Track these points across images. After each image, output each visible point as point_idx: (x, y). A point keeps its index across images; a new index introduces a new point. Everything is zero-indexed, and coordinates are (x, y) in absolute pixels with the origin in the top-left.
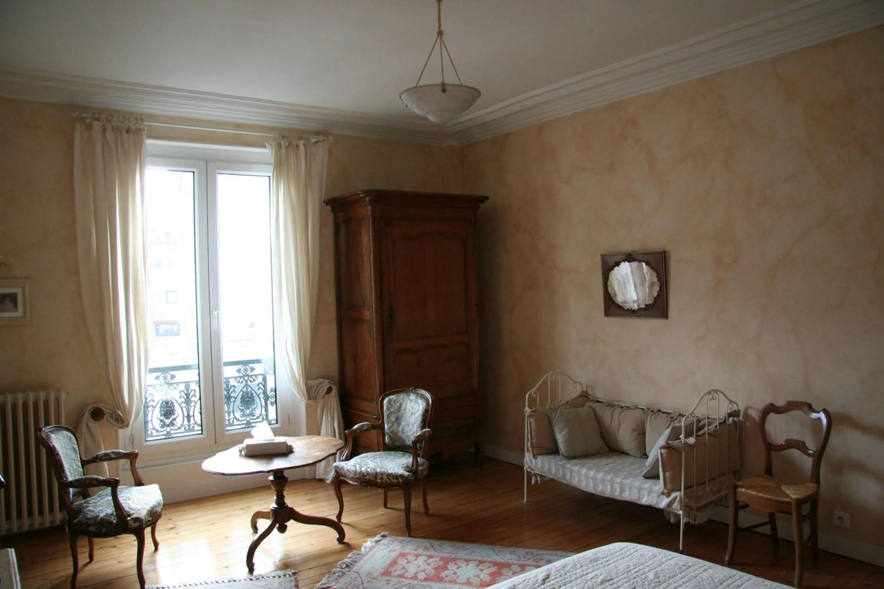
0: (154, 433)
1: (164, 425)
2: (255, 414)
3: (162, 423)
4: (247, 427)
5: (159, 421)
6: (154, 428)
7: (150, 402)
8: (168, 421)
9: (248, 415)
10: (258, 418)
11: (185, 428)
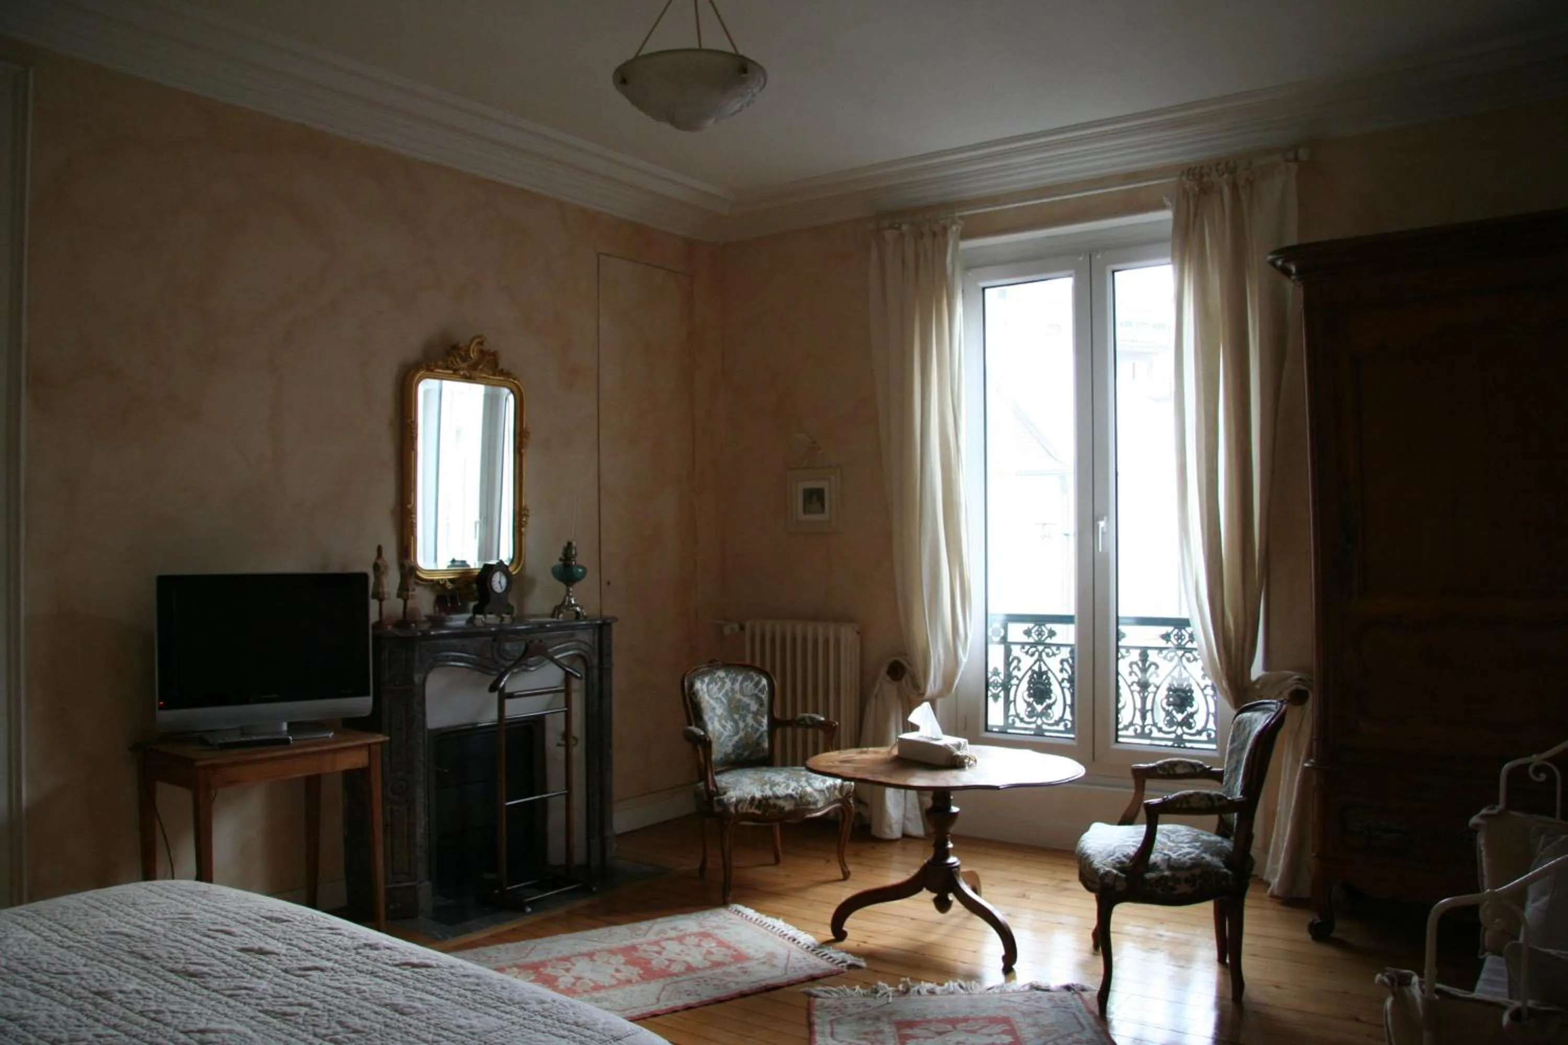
0: (1018, 724)
1: (1032, 713)
2: (1193, 725)
3: (1029, 709)
4: (1176, 745)
5: (1025, 705)
6: (1017, 715)
7: (1014, 669)
8: (1039, 708)
9: (1181, 724)
10: (1199, 733)
11: (1066, 725)
